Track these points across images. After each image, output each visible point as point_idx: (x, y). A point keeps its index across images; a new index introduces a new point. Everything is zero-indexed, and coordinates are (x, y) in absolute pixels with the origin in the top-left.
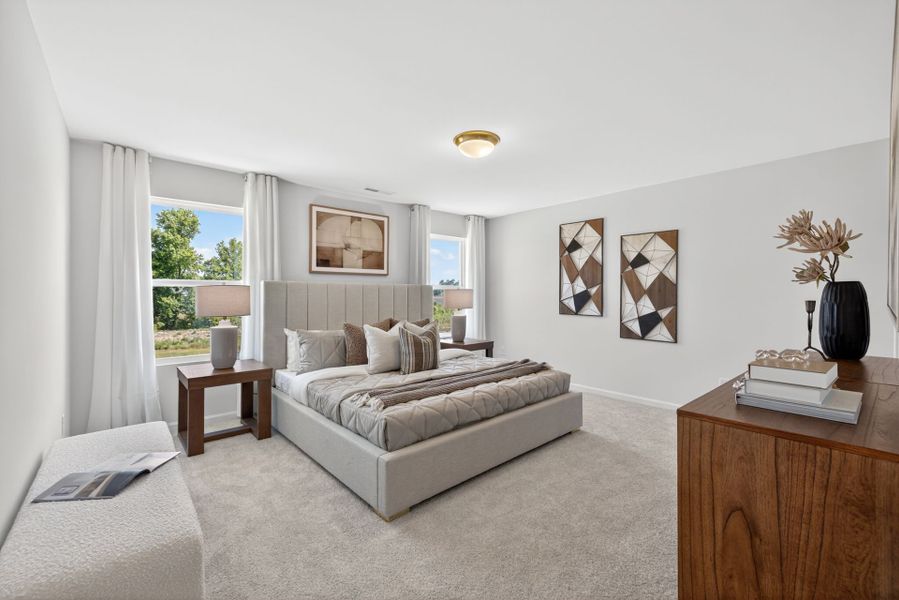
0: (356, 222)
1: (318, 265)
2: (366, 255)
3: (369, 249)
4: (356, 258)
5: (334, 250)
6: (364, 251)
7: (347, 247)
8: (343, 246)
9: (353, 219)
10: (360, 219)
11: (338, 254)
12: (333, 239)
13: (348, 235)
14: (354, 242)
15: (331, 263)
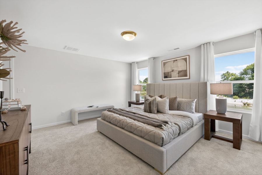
0: (175, 62)
1: (164, 78)
2: (179, 72)
3: (180, 70)
4: (176, 74)
5: (168, 73)
6: (178, 71)
7: (173, 71)
8: (171, 71)
9: (174, 61)
10: (176, 60)
11: (170, 74)
12: (168, 69)
13: (173, 67)
14: (175, 69)
15: (168, 77)
